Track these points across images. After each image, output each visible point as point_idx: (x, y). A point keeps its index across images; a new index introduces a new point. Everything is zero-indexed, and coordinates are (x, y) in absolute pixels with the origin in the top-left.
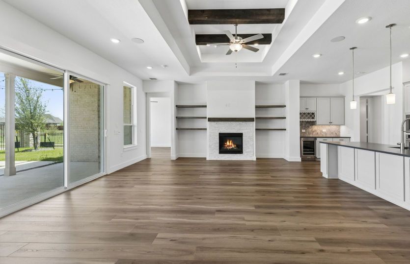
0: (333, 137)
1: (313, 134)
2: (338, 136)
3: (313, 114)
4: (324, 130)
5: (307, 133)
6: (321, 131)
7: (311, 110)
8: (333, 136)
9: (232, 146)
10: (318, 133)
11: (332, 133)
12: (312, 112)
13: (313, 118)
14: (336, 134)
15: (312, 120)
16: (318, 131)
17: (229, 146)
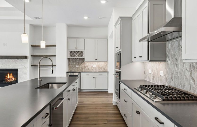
0: (94, 72)
1: (85, 69)
2: (106, 71)
3: (82, 52)
4: (94, 66)
5: (80, 68)
6: (92, 67)
7: (80, 49)
8: (101, 71)
9: (12, 79)
10: (89, 69)
11: (101, 68)
12: (81, 51)
13: (82, 56)
14: (104, 69)
15: (81, 57)
16: (90, 67)
17: (10, 79)
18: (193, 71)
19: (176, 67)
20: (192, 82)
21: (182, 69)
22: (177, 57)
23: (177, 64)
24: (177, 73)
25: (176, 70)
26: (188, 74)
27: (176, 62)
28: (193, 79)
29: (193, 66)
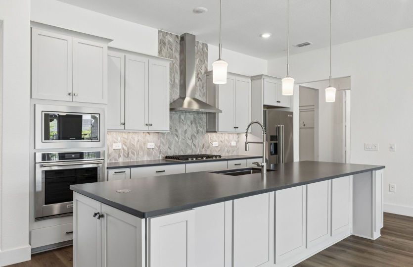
18: (194, 139)
19: (176, 138)
20: (193, 147)
21: (183, 138)
22: (178, 128)
23: (177, 134)
24: (178, 142)
25: (175, 140)
26: (189, 142)
27: (176, 133)
28: (194, 145)
29: (194, 136)
